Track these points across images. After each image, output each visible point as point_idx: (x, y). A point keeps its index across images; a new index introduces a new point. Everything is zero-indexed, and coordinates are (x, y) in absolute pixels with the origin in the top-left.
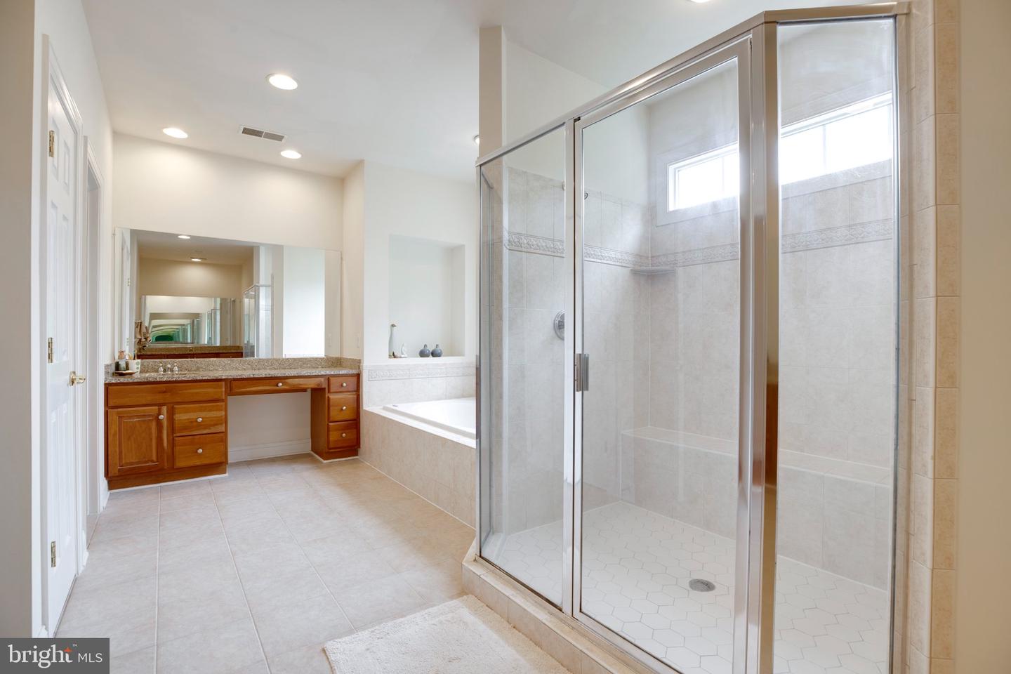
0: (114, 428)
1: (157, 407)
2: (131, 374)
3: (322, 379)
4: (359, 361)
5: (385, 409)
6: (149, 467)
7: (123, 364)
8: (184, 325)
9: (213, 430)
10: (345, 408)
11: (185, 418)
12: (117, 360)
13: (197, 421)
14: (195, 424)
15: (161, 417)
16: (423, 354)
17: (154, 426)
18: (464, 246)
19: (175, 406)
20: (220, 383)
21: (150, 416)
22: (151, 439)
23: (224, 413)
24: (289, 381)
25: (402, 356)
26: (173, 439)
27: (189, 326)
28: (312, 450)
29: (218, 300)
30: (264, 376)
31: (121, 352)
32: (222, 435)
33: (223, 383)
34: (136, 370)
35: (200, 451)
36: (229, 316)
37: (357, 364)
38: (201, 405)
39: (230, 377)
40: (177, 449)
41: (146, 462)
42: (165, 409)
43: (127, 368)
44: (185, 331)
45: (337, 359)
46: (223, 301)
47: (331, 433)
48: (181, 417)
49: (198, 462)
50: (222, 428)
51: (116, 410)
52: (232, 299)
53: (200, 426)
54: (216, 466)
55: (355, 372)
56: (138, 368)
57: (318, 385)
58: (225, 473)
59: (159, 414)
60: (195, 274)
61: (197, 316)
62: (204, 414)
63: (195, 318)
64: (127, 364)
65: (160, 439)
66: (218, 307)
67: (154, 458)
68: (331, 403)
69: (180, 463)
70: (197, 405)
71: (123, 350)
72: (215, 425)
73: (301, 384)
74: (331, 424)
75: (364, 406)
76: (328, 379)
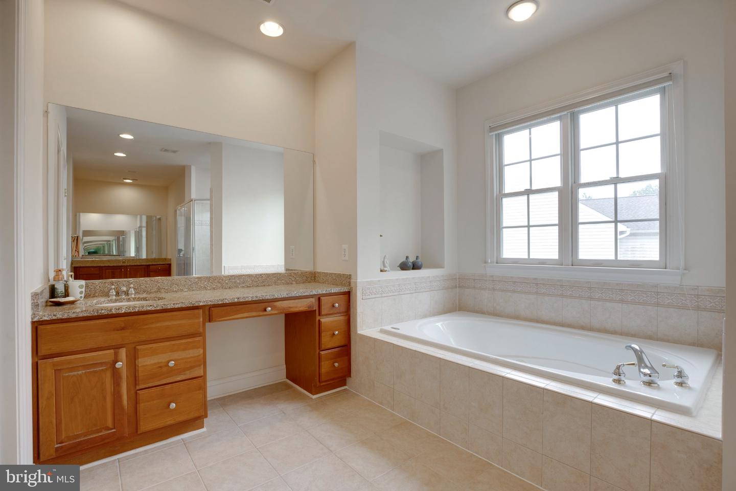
0: (47, 388)
1: (112, 351)
2: (72, 302)
3: (313, 300)
4: (349, 277)
5: (383, 331)
6: (103, 438)
7: (60, 288)
8: (109, 241)
9: (188, 375)
10: (337, 332)
11: (152, 362)
12: (52, 282)
13: (167, 365)
14: (165, 369)
15: (119, 365)
16: (404, 267)
17: (108, 379)
18: (442, 149)
19: (137, 347)
20: (196, 311)
21: (101, 364)
22: (105, 398)
23: (201, 351)
24: (278, 304)
25: (385, 269)
26: (136, 393)
27: (114, 241)
28: (287, 378)
29: (144, 218)
30: (250, 300)
31: (58, 271)
32: (200, 380)
33: (201, 311)
34: (78, 296)
35: (173, 406)
36: (154, 233)
37: (347, 279)
38: (173, 342)
39: (210, 303)
40: (142, 406)
41: (98, 431)
42: (123, 352)
43: (67, 294)
44: (110, 246)
45: (311, 273)
46: (149, 218)
47: (323, 363)
48: (146, 362)
49: (170, 421)
50: (199, 372)
51: (50, 360)
52: (158, 217)
53: (172, 371)
54: (194, 422)
55: (346, 289)
56: (81, 293)
57: (309, 307)
58: (203, 427)
59: (116, 361)
60: (127, 195)
61: (122, 233)
62: (177, 355)
63: (120, 236)
64: (66, 288)
65: (117, 395)
66: (144, 224)
67: (110, 424)
68: (323, 328)
69: (145, 426)
70: (168, 343)
71: (60, 268)
72: (191, 368)
73: (290, 307)
74: (322, 353)
75: (358, 329)
76: (319, 299)
